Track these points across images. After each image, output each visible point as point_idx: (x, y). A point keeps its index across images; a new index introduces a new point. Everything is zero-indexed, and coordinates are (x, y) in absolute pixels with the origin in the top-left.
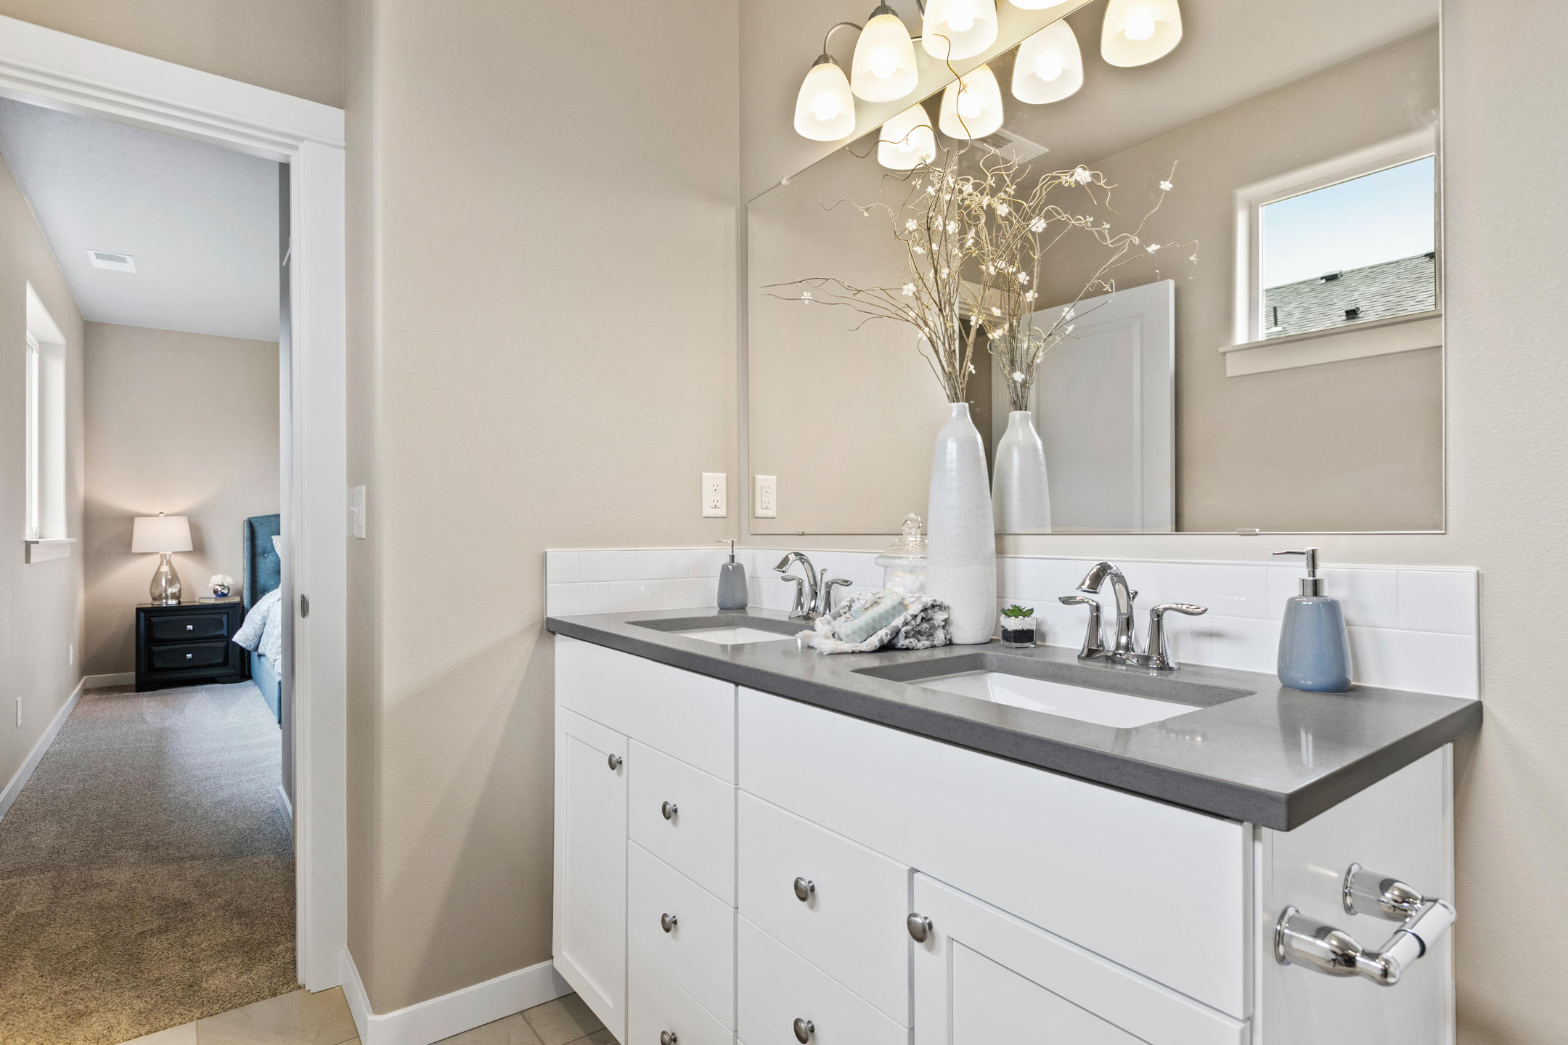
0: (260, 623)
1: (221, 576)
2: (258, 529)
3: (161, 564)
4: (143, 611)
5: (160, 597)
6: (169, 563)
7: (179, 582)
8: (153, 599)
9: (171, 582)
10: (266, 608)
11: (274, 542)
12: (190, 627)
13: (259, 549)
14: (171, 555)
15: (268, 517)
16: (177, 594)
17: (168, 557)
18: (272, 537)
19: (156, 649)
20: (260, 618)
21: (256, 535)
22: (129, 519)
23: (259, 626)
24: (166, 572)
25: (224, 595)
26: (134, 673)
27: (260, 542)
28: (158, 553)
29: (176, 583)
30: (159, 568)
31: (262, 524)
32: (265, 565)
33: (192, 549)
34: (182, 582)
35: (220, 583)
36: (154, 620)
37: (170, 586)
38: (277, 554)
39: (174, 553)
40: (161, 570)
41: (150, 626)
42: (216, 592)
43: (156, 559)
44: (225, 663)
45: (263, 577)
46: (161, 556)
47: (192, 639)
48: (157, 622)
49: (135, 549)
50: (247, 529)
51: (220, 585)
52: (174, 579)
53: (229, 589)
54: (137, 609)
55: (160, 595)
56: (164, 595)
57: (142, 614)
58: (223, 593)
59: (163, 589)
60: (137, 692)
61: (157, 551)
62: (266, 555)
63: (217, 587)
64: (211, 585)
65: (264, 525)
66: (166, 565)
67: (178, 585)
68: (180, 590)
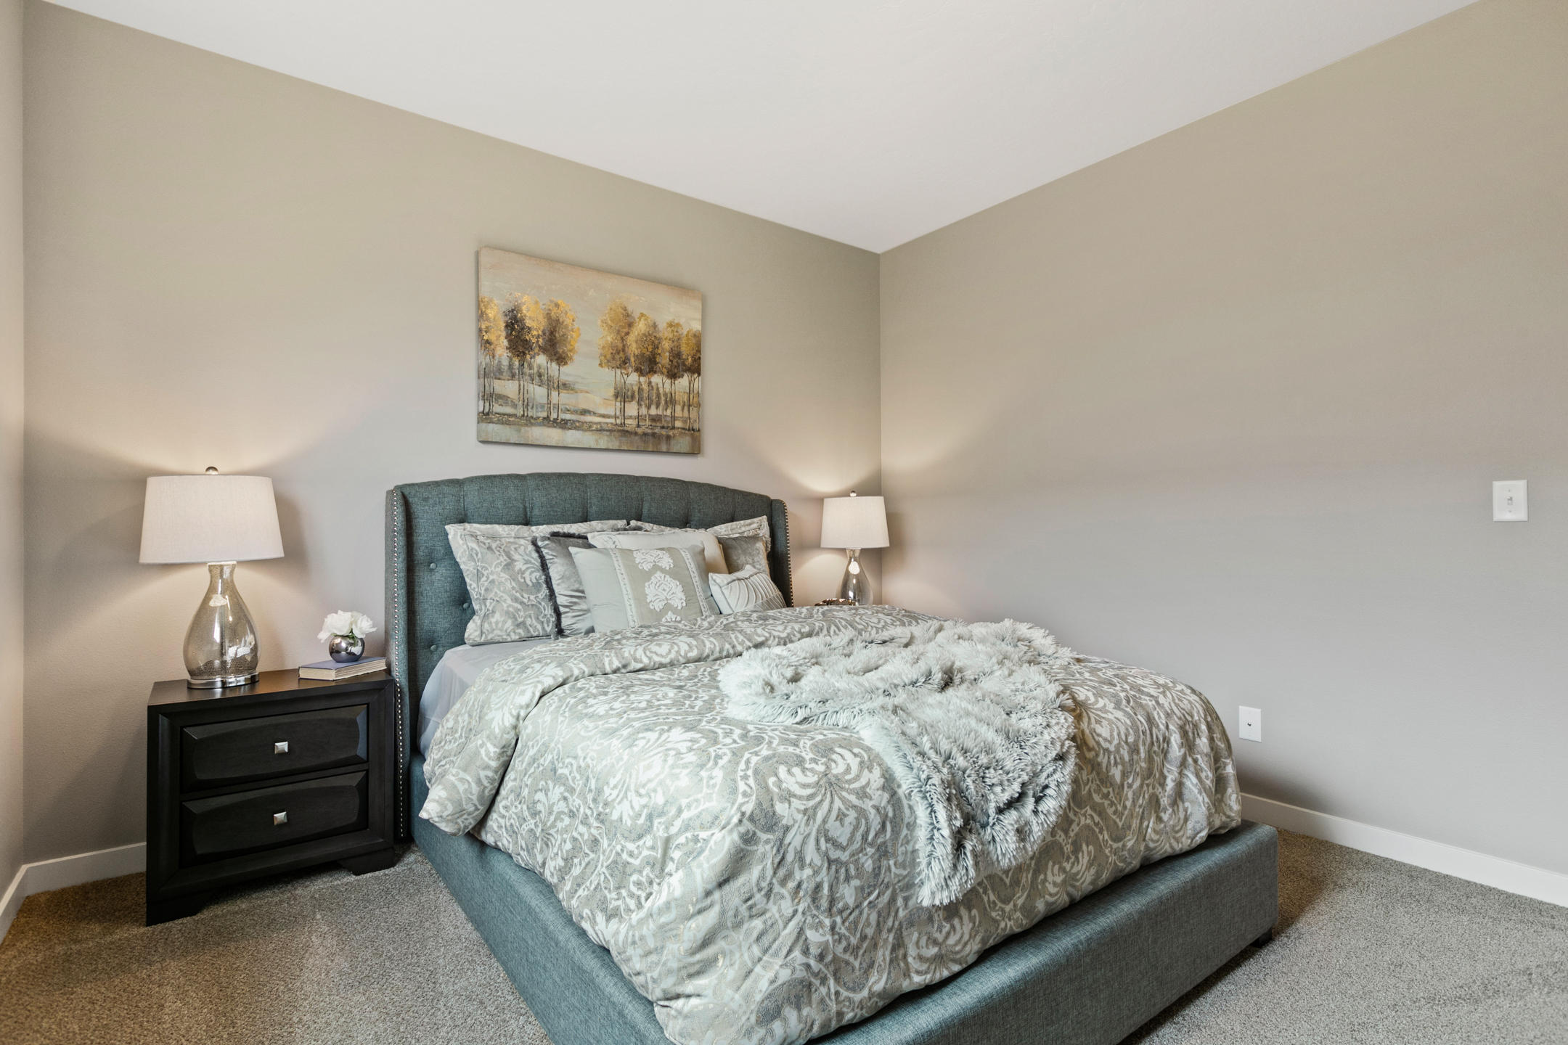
0: (494, 764)
1: (348, 615)
2: (419, 509)
3: (211, 590)
4: (164, 715)
5: (209, 669)
6: (230, 589)
7: (253, 632)
8: (192, 673)
9: (232, 633)
10: (509, 721)
11: (450, 537)
12: (283, 746)
13: (420, 554)
14: (233, 567)
15: (437, 484)
16: (249, 659)
17: (226, 575)
18: (447, 527)
19: (196, 807)
20: (493, 750)
21: (415, 522)
22: (137, 482)
23: (490, 774)
24: (224, 607)
25: (354, 659)
26: (145, 843)
27: (422, 537)
28: (204, 564)
29: (245, 634)
30: (207, 599)
31: (426, 499)
32: (434, 584)
33: (282, 555)
34: (258, 634)
35: (345, 632)
36: (195, 733)
37: (233, 643)
38: (457, 564)
39: (240, 563)
40: (212, 603)
41: (183, 747)
42: (334, 651)
43: (200, 578)
44: (363, 823)
45: (434, 617)
46: (211, 569)
47: (289, 772)
48: (201, 741)
49: (149, 554)
50: (398, 511)
51: (343, 637)
52: (240, 623)
53: (363, 644)
54: (149, 708)
55: (209, 664)
56: (217, 663)
57: (163, 721)
58: (351, 654)
59: (217, 648)
60: (151, 922)
61: (203, 560)
62: (432, 566)
63: (338, 640)
64: (324, 636)
65: (431, 501)
66: (223, 593)
67: (250, 638)
68: (254, 650)
